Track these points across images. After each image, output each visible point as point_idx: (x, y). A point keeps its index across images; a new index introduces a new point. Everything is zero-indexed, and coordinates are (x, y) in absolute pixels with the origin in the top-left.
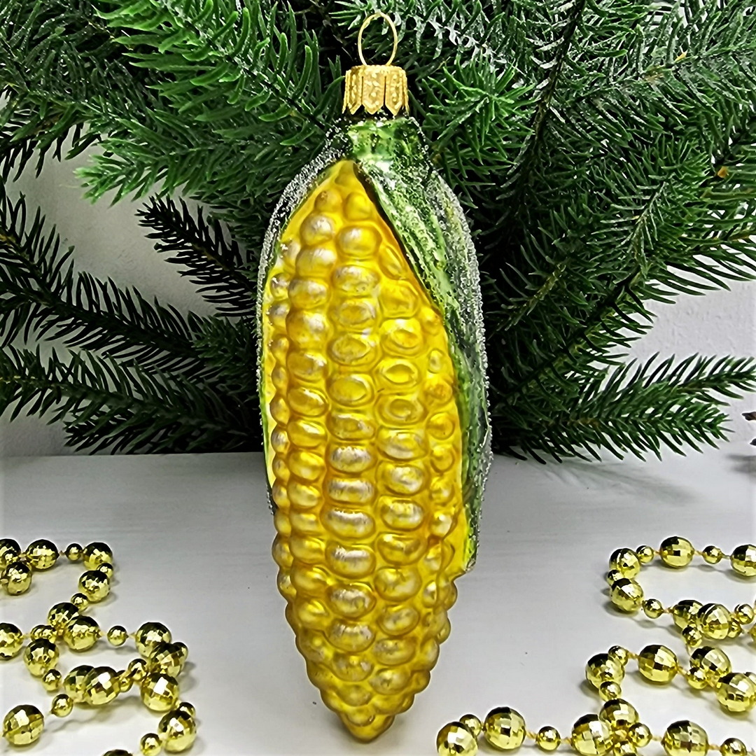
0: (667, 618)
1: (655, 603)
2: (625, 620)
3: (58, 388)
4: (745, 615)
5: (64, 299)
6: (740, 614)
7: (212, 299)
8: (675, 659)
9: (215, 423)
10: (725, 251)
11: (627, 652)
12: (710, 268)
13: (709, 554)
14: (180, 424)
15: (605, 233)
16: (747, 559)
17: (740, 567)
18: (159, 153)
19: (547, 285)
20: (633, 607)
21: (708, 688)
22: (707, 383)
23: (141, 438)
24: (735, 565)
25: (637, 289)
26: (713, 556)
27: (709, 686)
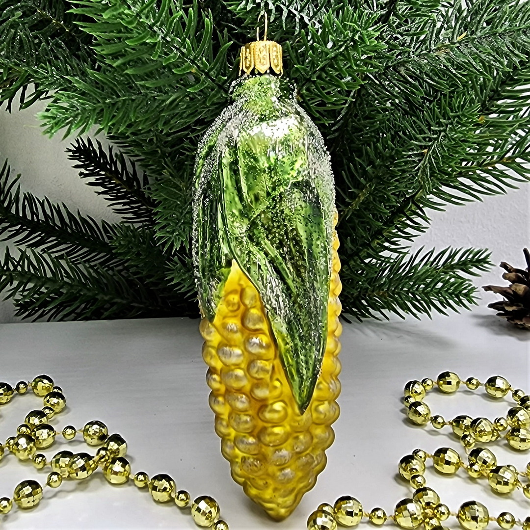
0: (448, 428)
1: (440, 418)
2: (418, 430)
3: (11, 275)
4: (502, 425)
5: (13, 211)
6: (498, 424)
7: (119, 211)
8: (459, 457)
9: (122, 298)
10: (479, 175)
11: (425, 453)
12: (469, 187)
13: (470, 383)
14: (97, 299)
15: (403, 162)
16: (496, 386)
17: (492, 392)
18: (75, 109)
19: (359, 199)
20: (424, 421)
21: (482, 476)
22: (457, 266)
23: (68, 310)
24: (489, 390)
25: (419, 201)
26: (473, 384)
27: (483, 475)
